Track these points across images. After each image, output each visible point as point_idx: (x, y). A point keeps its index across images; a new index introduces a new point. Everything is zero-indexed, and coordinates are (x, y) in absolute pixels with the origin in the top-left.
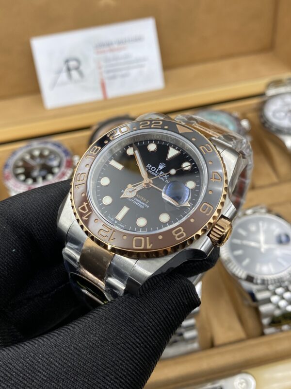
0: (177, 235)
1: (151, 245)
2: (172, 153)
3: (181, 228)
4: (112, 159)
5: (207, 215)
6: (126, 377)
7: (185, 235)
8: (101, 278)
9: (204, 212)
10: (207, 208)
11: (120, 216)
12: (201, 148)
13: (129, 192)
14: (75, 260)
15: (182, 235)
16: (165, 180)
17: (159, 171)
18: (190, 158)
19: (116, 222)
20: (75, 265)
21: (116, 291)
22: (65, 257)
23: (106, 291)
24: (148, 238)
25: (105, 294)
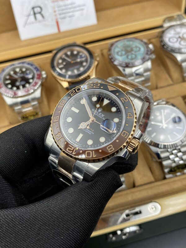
0: (109, 149)
1: (96, 155)
2: (106, 102)
3: (111, 145)
4: (73, 106)
5: (126, 137)
6: (86, 224)
7: (113, 149)
8: (70, 173)
9: (124, 136)
10: (126, 134)
11: (78, 139)
12: (121, 99)
13: (83, 125)
14: (55, 163)
15: (112, 149)
16: (102, 118)
17: (99, 113)
18: (116, 104)
19: (76, 143)
20: (55, 166)
21: (78, 180)
22: (50, 161)
23: (72, 179)
24: (93, 152)
25: (72, 181)
